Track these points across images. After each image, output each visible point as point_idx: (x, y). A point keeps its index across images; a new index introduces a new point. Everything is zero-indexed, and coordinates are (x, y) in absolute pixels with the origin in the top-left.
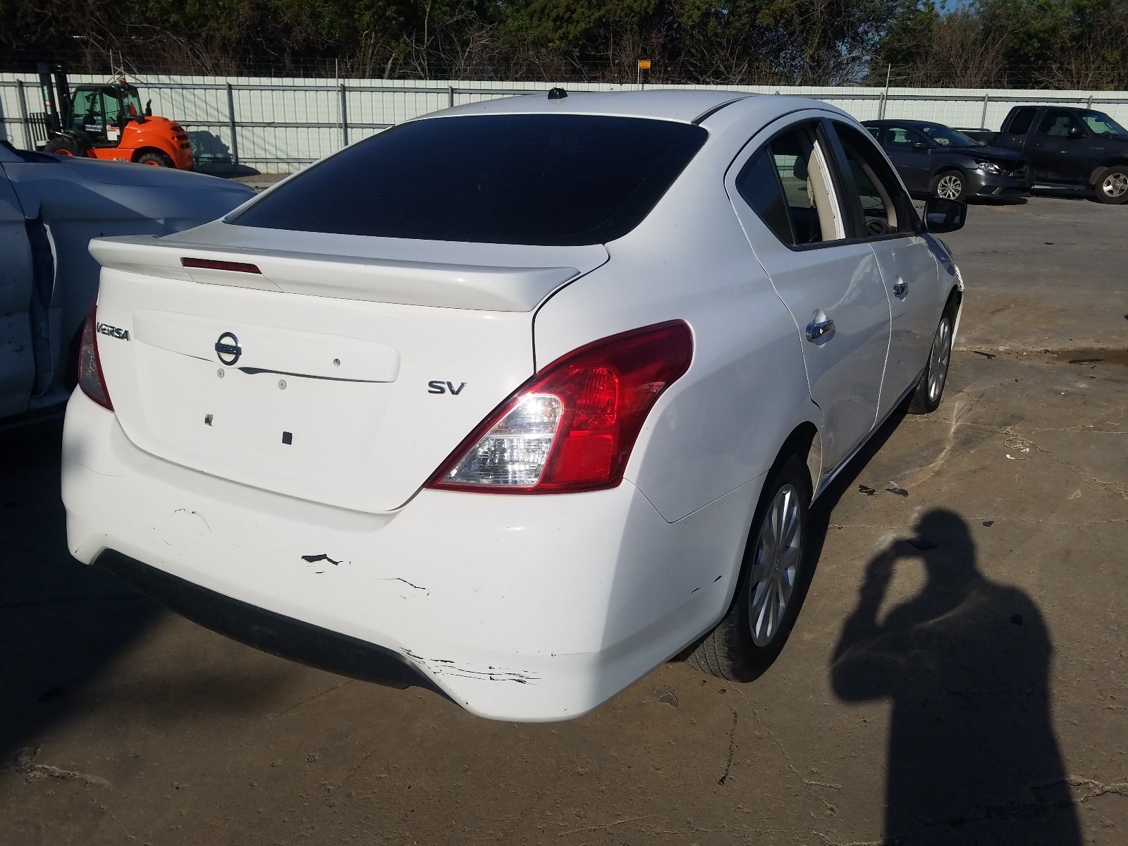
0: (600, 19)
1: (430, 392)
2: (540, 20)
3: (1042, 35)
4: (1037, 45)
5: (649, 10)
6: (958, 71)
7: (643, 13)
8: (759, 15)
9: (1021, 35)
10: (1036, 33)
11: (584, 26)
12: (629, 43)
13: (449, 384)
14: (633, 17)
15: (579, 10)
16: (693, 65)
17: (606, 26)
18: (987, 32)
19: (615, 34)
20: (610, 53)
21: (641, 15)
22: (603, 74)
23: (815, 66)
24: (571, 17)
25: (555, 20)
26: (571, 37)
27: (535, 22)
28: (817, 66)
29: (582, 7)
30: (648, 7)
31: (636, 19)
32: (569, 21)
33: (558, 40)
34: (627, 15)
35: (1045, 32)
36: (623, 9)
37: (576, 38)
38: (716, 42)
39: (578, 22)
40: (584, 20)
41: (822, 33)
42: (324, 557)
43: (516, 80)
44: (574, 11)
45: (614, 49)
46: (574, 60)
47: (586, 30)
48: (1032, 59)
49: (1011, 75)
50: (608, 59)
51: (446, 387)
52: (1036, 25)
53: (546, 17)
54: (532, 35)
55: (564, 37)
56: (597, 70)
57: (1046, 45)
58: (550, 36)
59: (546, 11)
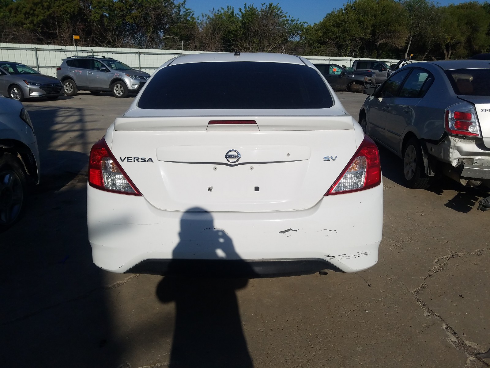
0: (50, 15)
1: (324, 161)
2: (15, 13)
3: (233, 32)
4: (232, 36)
5: (75, 12)
6: (207, 45)
7: (72, 14)
8: (127, 18)
9: (226, 32)
10: (231, 31)
11: (42, 18)
12: (66, 27)
13: (331, 157)
14: (66, 15)
15: (38, 10)
16: (97, 38)
17: (54, 18)
18: (214, 30)
19: (59, 23)
20: (57, 31)
21: (71, 14)
22: (53, 41)
23: (152, 41)
24: (33, 13)
25: (25, 14)
26: (35, 22)
27: (13, 14)
28: (153, 41)
29: (39, 8)
30: (74, 11)
31: (68, 16)
32: (33, 15)
33: (29, 24)
34: (63, 14)
35: (234, 31)
36: (61, 11)
37: (37, 23)
38: (108, 29)
39: (38, 15)
40: (41, 15)
41: (153, 27)
42: (290, 229)
43: (7, 42)
44: (35, 10)
45: (59, 30)
46: (38, 34)
47: (43, 20)
48: (232, 41)
49: (224, 47)
50: (56, 34)
51: (330, 158)
52: (231, 28)
53: (19, 12)
54: (12, 20)
55: (32, 22)
56: (50, 39)
57: (235, 36)
58: (24, 21)
59: (19, 9)
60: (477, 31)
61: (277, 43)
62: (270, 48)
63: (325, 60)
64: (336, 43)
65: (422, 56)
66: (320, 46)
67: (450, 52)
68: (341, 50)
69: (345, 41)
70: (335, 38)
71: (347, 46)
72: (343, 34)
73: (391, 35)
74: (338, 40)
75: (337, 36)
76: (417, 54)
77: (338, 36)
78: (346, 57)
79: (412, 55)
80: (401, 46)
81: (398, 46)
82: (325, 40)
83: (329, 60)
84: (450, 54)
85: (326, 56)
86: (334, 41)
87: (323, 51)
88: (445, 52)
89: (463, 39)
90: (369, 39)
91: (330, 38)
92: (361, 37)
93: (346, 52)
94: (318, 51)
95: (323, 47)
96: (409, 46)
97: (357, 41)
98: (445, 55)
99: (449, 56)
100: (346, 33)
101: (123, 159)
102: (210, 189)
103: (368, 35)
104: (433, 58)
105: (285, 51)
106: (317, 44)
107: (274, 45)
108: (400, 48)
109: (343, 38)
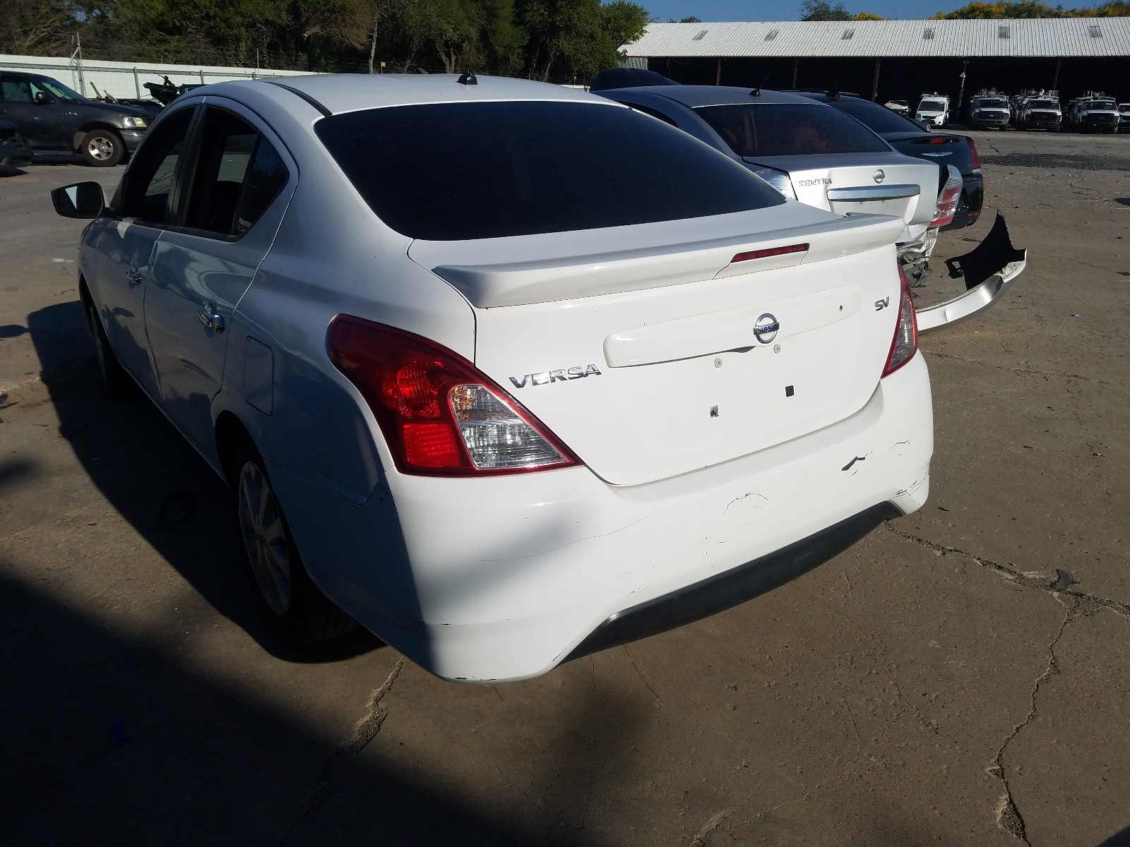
1: (877, 310)
42: (858, 459)
60: (495, 16)
61: (48, 26)
62: (29, 39)
63: (190, 73)
64: (209, 33)
65: (401, 65)
66: (168, 37)
67: (453, 58)
68: (223, 49)
69: (230, 27)
70: (203, 18)
71: (238, 39)
72: (223, 10)
73: (336, 18)
74: (212, 23)
75: (207, 14)
76: (392, 62)
77: (212, 13)
78: (238, 66)
79: (383, 64)
80: (362, 44)
81: (355, 44)
82: (178, 23)
83: (201, 74)
84: (453, 63)
85: (188, 63)
86: (202, 26)
87: (176, 52)
88: (444, 58)
89: (474, 33)
90: (288, 26)
91: (189, 19)
92: (267, 20)
93: (236, 56)
94: (166, 50)
95: (174, 41)
96: (374, 43)
97: (258, 29)
98: (445, 65)
99: (453, 68)
100: (231, 9)
101: (520, 382)
102: (714, 413)
103: (284, 14)
104: (420, 69)
105: (79, 48)
106: (158, 34)
107: (42, 32)
108: (359, 47)
109: (226, 21)
